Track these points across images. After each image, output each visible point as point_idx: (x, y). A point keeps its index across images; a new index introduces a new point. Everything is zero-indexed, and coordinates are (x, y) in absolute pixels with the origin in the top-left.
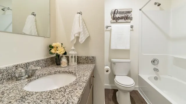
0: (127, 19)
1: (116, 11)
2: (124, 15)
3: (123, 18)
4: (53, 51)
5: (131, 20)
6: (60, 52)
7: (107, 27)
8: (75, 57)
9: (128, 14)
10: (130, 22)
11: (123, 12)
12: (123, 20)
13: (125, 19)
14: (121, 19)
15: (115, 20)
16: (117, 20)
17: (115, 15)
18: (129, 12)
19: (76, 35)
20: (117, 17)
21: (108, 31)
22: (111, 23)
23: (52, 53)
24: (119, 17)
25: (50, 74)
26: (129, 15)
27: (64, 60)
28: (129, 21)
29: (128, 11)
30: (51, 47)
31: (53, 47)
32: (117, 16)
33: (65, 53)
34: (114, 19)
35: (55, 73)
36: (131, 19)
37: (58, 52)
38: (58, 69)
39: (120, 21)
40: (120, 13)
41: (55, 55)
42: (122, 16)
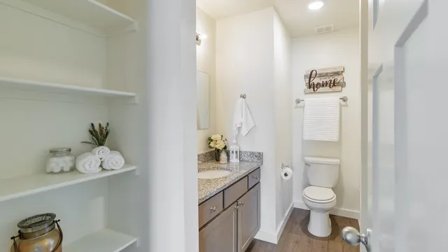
0: (334, 85)
1: (314, 72)
2: (328, 80)
3: (327, 84)
4: (212, 144)
5: (342, 87)
6: (220, 146)
7: (298, 102)
8: (236, 152)
9: (336, 77)
10: (341, 91)
11: (327, 74)
12: (327, 89)
13: (330, 86)
14: (323, 86)
15: (312, 89)
16: (316, 89)
17: (312, 79)
18: (337, 74)
19: (238, 126)
20: (316, 83)
21: (300, 107)
22: (306, 94)
23: (210, 147)
24: (318, 84)
25: (209, 169)
26: (339, 78)
27: (223, 156)
28: (339, 88)
29: (336, 71)
30: (210, 140)
31: (212, 140)
32: (316, 81)
33: (225, 148)
34: (310, 87)
35: (214, 169)
36: (343, 85)
37: (217, 146)
38: (215, 164)
39: (321, 89)
40: (321, 76)
41: (214, 149)
42: (325, 81)
